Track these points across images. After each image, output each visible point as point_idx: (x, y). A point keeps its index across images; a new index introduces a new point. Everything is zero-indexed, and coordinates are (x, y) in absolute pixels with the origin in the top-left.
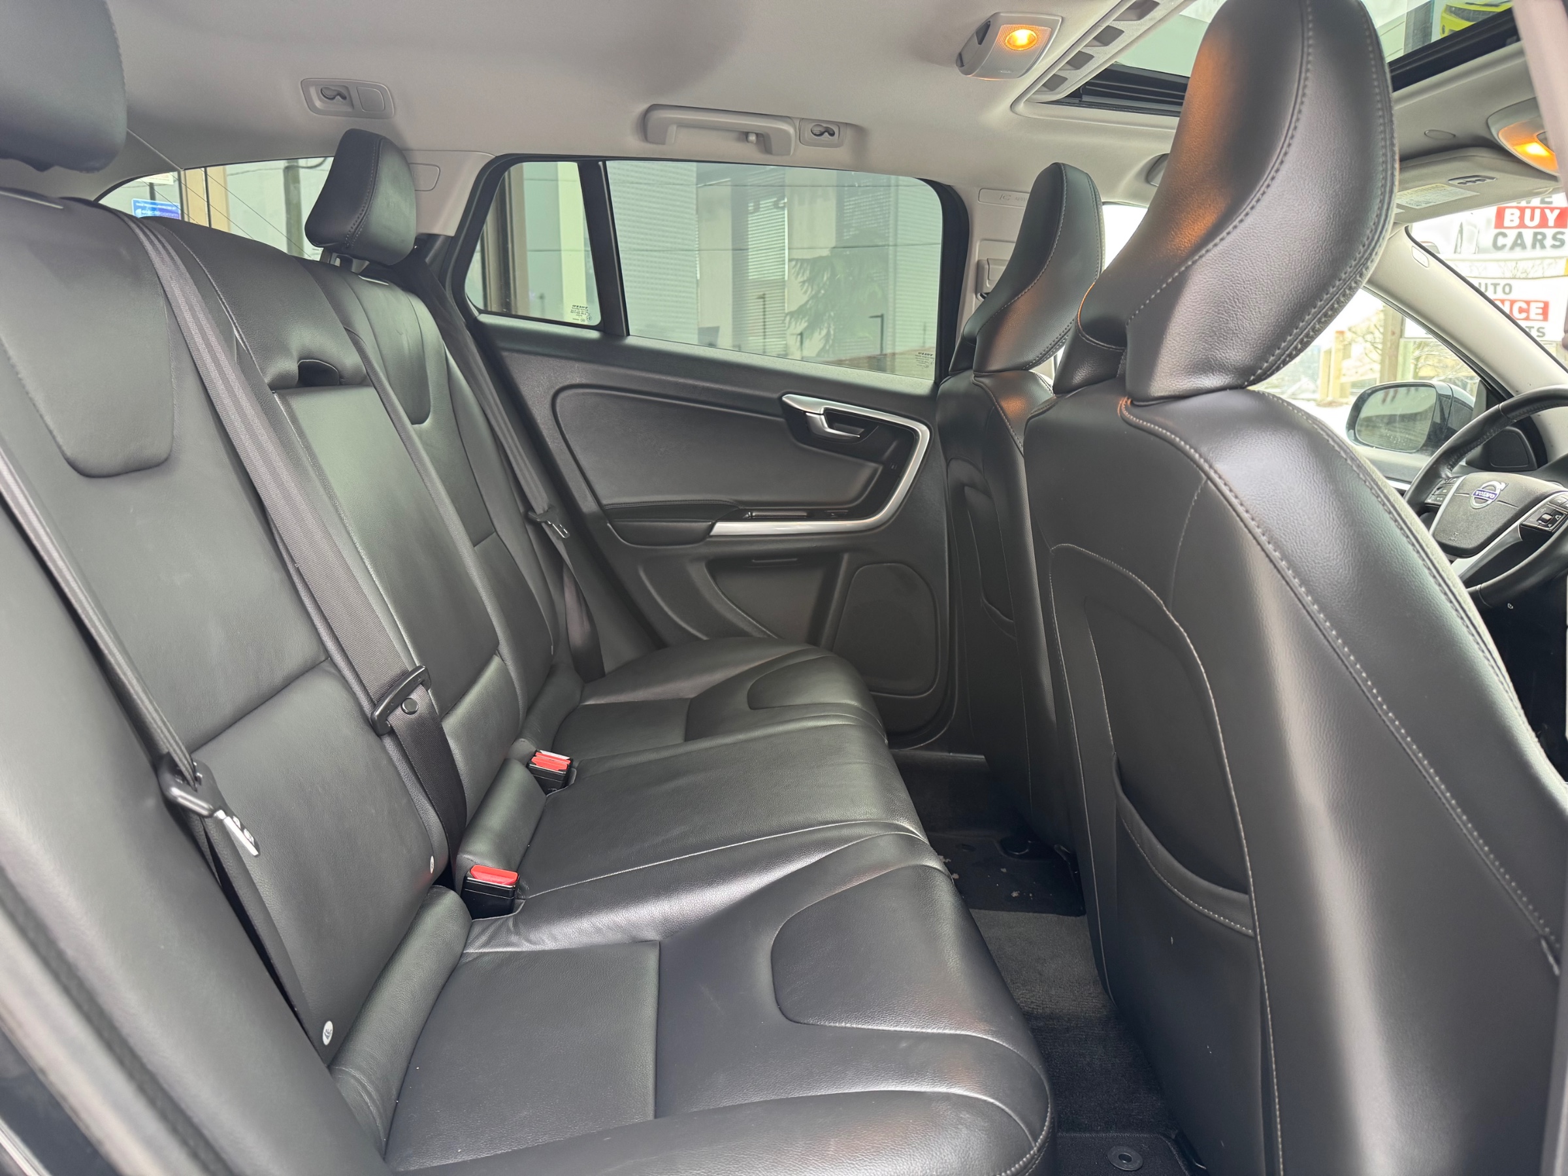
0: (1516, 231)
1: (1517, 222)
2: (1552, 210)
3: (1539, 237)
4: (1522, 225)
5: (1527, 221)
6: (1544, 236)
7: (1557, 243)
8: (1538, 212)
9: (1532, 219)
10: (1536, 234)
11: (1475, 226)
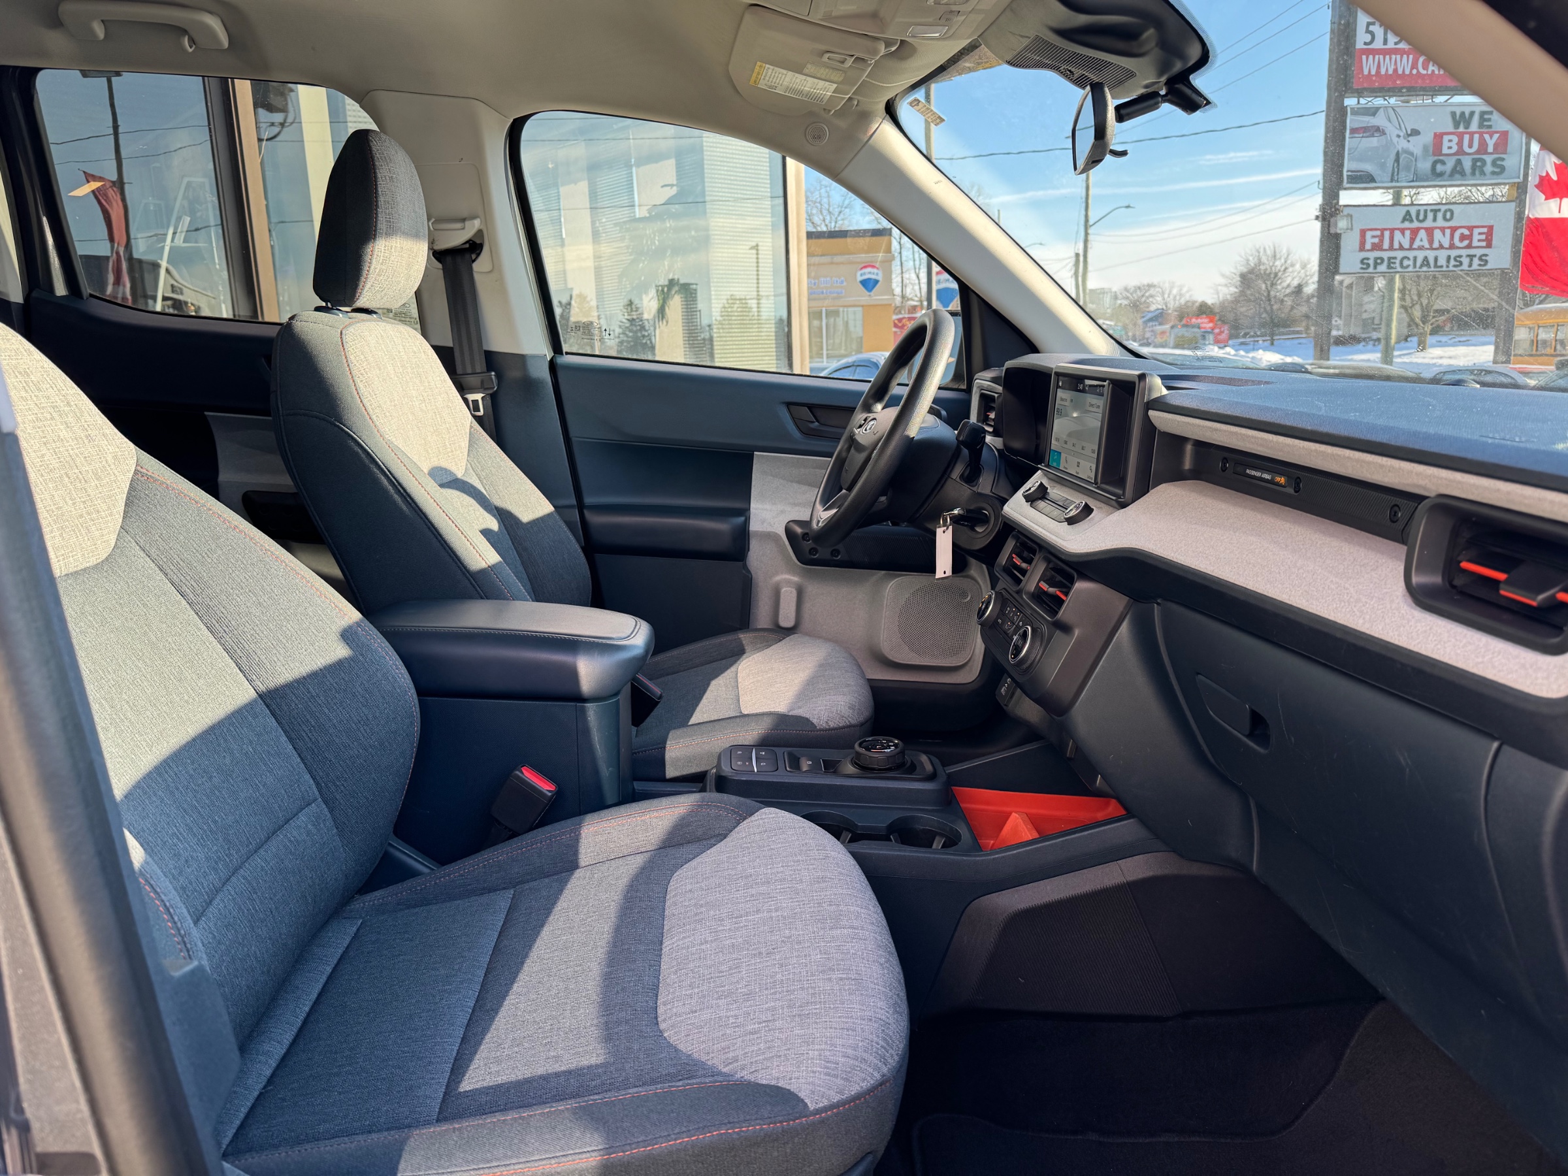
0: (1454, 158)
1: (1455, 148)
2: (1491, 135)
3: (1479, 164)
4: (1460, 151)
5: (1466, 148)
6: (1484, 162)
7: (1497, 170)
8: (1476, 136)
9: (1470, 146)
10: (1475, 161)
11: (1412, 154)
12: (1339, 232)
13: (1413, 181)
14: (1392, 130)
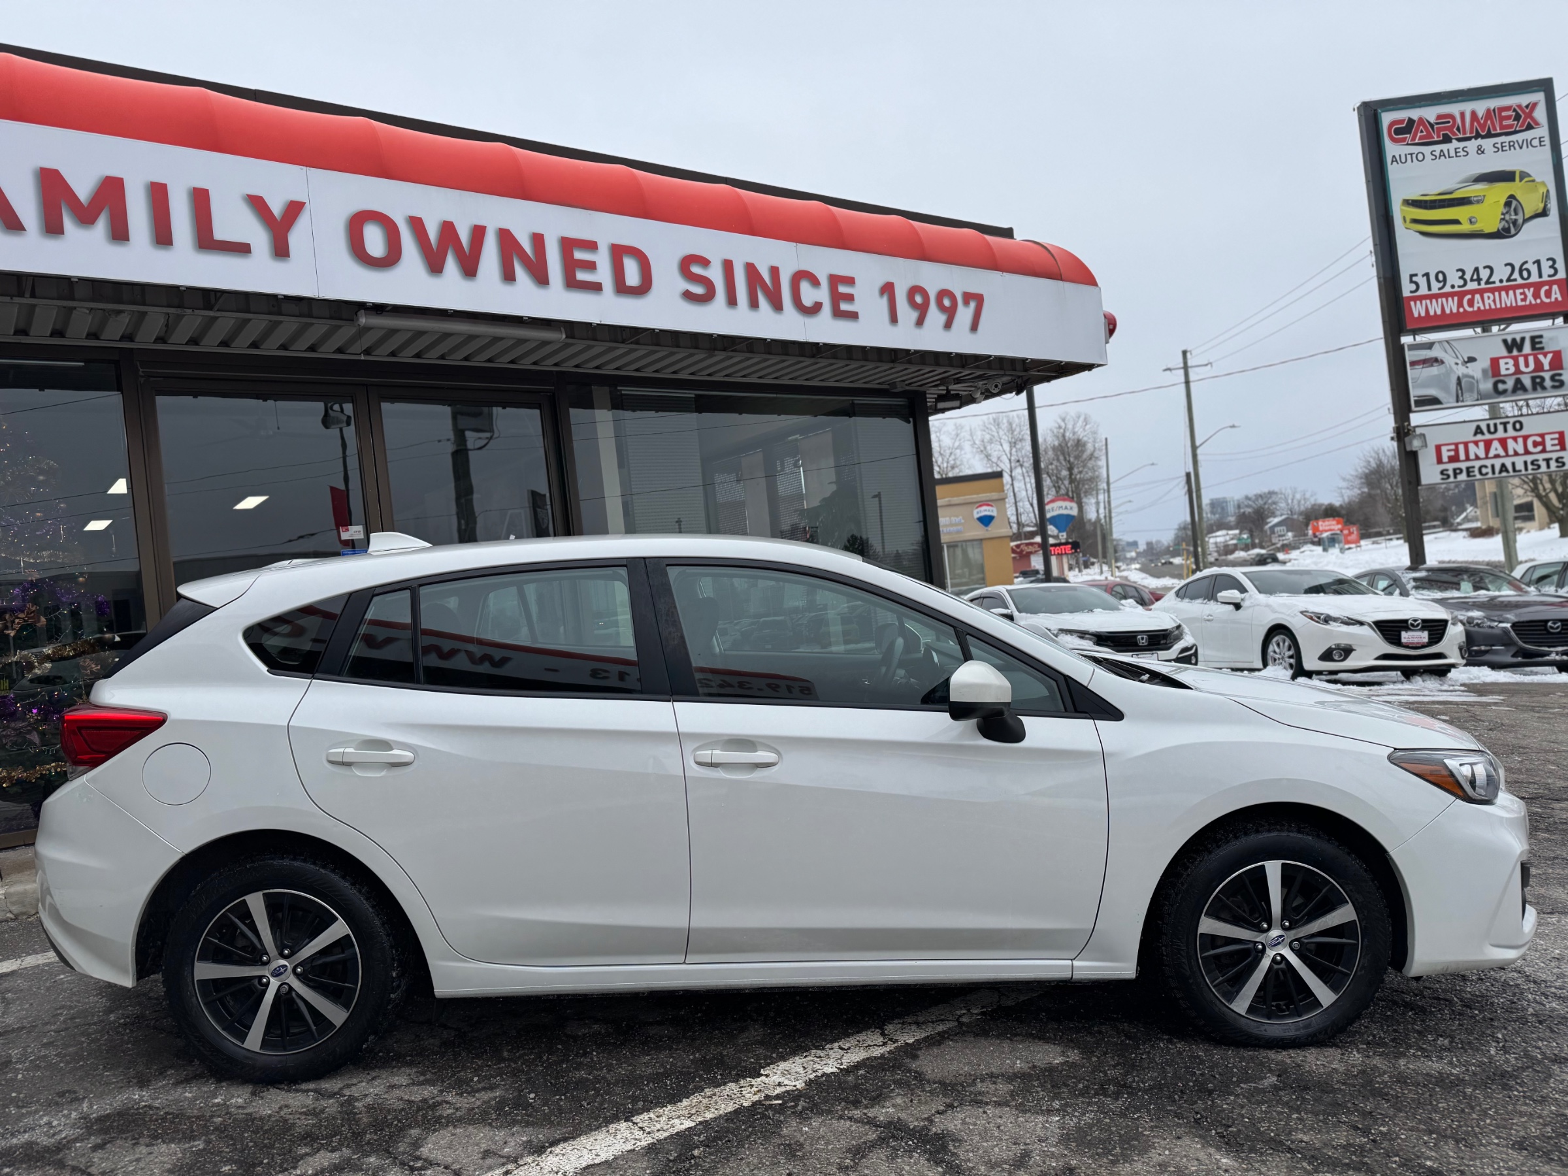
0: (1514, 377)
1: (1512, 370)
2: (1545, 355)
3: (1538, 380)
4: (1518, 371)
5: (1522, 367)
6: (1543, 379)
7: (1557, 384)
8: (1531, 359)
9: (1527, 365)
10: (1533, 379)
11: (1473, 378)
12: (1414, 449)
13: (1478, 400)
14: (1449, 360)
